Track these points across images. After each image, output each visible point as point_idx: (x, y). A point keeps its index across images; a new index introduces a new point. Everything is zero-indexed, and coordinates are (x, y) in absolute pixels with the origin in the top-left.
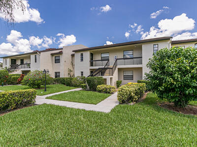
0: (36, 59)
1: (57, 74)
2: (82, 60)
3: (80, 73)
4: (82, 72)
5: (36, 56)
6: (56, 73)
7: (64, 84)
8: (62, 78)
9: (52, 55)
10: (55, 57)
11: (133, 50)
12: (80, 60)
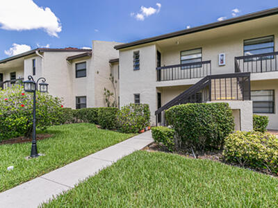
0: (34, 69)
1: (80, 101)
2: (137, 67)
3: (133, 97)
4: (137, 96)
5: (34, 60)
6: (78, 99)
7: (96, 122)
8: (92, 109)
9: (70, 60)
10: (76, 64)
11: (273, 36)
12: (132, 68)
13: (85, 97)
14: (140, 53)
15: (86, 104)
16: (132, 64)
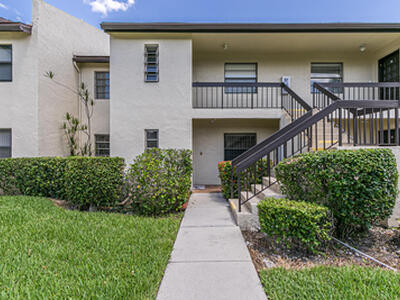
3: (144, 136)
11: (342, 63)
12: (142, 77)
13: (9, 131)
14: (160, 50)
15: (9, 148)
16: (143, 69)
